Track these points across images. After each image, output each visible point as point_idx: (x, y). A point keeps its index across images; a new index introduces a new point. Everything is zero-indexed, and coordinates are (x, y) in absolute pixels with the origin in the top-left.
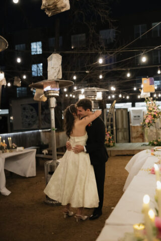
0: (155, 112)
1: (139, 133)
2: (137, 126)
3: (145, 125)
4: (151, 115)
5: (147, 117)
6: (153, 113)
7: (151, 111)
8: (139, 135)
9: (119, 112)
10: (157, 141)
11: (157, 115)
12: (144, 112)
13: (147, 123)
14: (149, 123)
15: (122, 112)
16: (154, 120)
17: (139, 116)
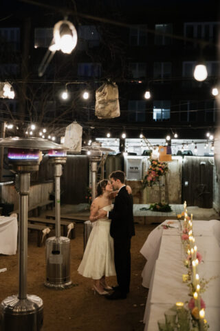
0: (161, 167)
1: (136, 191)
2: (134, 182)
3: (147, 182)
4: (155, 170)
5: (150, 173)
6: (157, 169)
7: (155, 166)
8: (135, 193)
9: (111, 160)
10: (160, 204)
11: (162, 171)
12: (143, 163)
13: (149, 181)
14: (151, 181)
15: (114, 160)
16: (158, 178)
17: (137, 168)
